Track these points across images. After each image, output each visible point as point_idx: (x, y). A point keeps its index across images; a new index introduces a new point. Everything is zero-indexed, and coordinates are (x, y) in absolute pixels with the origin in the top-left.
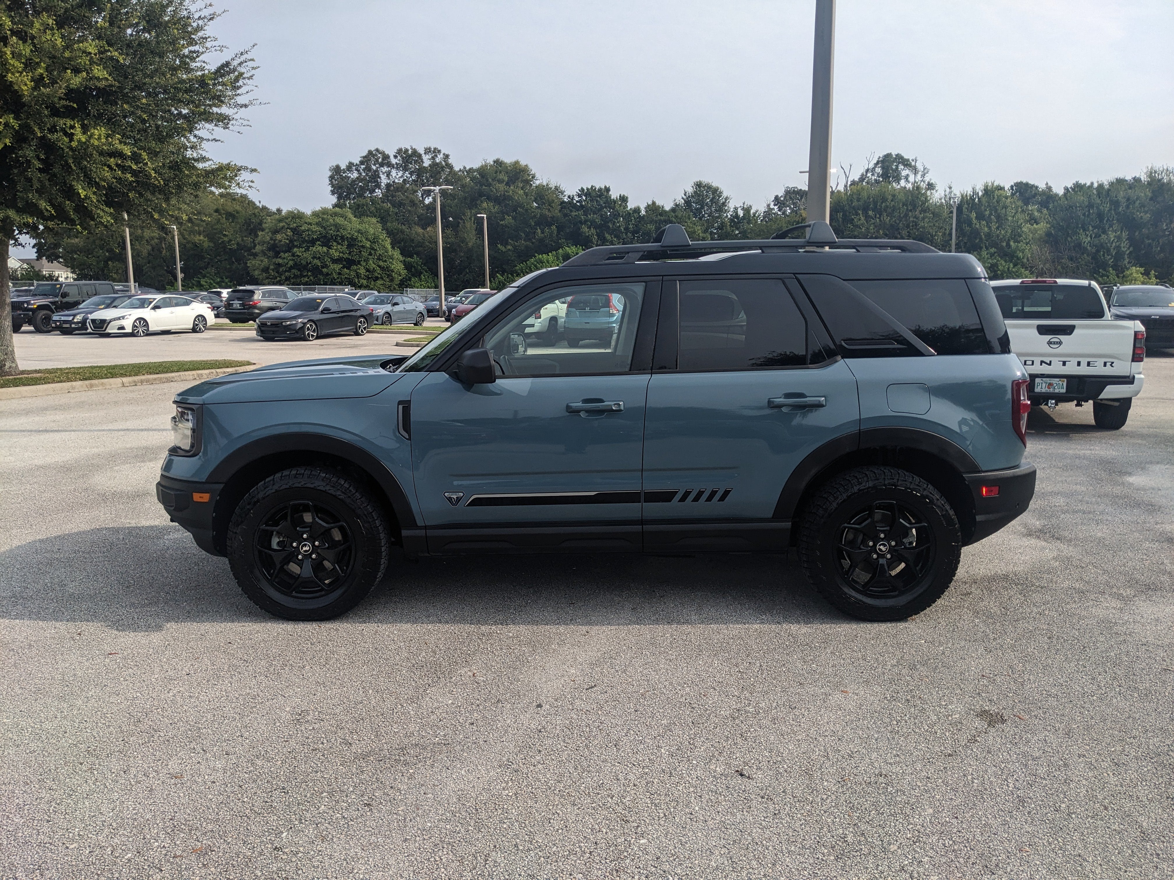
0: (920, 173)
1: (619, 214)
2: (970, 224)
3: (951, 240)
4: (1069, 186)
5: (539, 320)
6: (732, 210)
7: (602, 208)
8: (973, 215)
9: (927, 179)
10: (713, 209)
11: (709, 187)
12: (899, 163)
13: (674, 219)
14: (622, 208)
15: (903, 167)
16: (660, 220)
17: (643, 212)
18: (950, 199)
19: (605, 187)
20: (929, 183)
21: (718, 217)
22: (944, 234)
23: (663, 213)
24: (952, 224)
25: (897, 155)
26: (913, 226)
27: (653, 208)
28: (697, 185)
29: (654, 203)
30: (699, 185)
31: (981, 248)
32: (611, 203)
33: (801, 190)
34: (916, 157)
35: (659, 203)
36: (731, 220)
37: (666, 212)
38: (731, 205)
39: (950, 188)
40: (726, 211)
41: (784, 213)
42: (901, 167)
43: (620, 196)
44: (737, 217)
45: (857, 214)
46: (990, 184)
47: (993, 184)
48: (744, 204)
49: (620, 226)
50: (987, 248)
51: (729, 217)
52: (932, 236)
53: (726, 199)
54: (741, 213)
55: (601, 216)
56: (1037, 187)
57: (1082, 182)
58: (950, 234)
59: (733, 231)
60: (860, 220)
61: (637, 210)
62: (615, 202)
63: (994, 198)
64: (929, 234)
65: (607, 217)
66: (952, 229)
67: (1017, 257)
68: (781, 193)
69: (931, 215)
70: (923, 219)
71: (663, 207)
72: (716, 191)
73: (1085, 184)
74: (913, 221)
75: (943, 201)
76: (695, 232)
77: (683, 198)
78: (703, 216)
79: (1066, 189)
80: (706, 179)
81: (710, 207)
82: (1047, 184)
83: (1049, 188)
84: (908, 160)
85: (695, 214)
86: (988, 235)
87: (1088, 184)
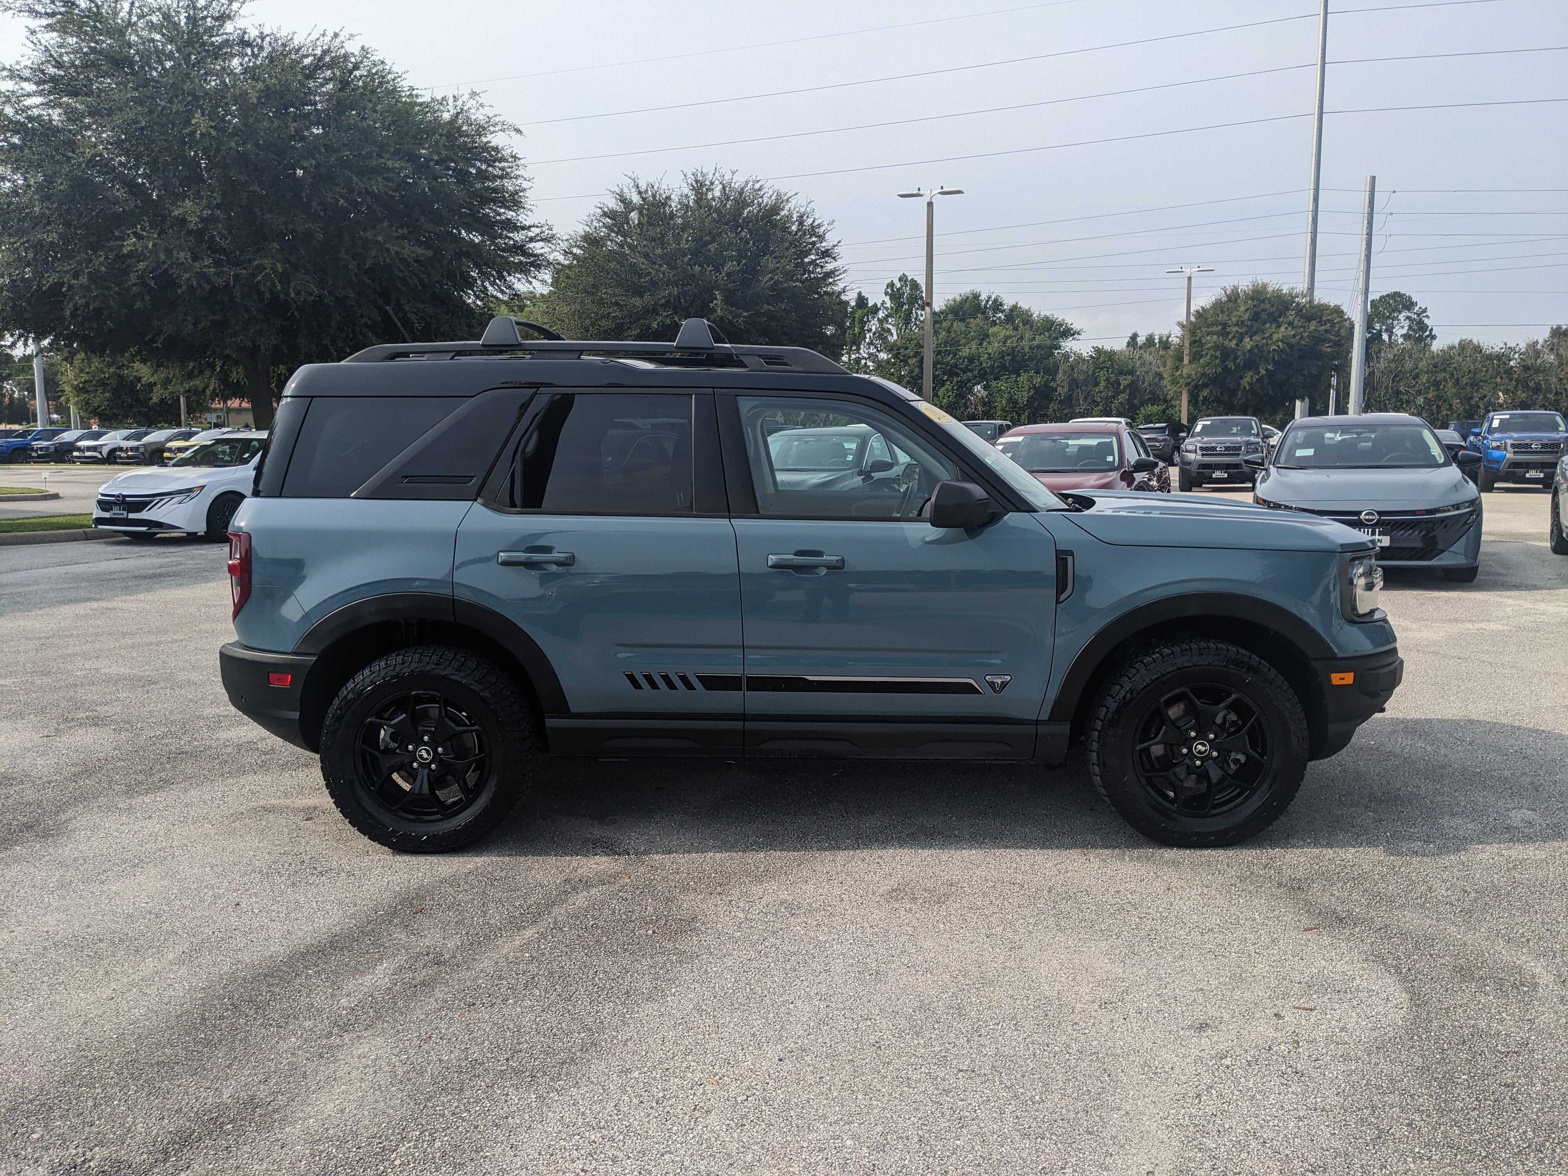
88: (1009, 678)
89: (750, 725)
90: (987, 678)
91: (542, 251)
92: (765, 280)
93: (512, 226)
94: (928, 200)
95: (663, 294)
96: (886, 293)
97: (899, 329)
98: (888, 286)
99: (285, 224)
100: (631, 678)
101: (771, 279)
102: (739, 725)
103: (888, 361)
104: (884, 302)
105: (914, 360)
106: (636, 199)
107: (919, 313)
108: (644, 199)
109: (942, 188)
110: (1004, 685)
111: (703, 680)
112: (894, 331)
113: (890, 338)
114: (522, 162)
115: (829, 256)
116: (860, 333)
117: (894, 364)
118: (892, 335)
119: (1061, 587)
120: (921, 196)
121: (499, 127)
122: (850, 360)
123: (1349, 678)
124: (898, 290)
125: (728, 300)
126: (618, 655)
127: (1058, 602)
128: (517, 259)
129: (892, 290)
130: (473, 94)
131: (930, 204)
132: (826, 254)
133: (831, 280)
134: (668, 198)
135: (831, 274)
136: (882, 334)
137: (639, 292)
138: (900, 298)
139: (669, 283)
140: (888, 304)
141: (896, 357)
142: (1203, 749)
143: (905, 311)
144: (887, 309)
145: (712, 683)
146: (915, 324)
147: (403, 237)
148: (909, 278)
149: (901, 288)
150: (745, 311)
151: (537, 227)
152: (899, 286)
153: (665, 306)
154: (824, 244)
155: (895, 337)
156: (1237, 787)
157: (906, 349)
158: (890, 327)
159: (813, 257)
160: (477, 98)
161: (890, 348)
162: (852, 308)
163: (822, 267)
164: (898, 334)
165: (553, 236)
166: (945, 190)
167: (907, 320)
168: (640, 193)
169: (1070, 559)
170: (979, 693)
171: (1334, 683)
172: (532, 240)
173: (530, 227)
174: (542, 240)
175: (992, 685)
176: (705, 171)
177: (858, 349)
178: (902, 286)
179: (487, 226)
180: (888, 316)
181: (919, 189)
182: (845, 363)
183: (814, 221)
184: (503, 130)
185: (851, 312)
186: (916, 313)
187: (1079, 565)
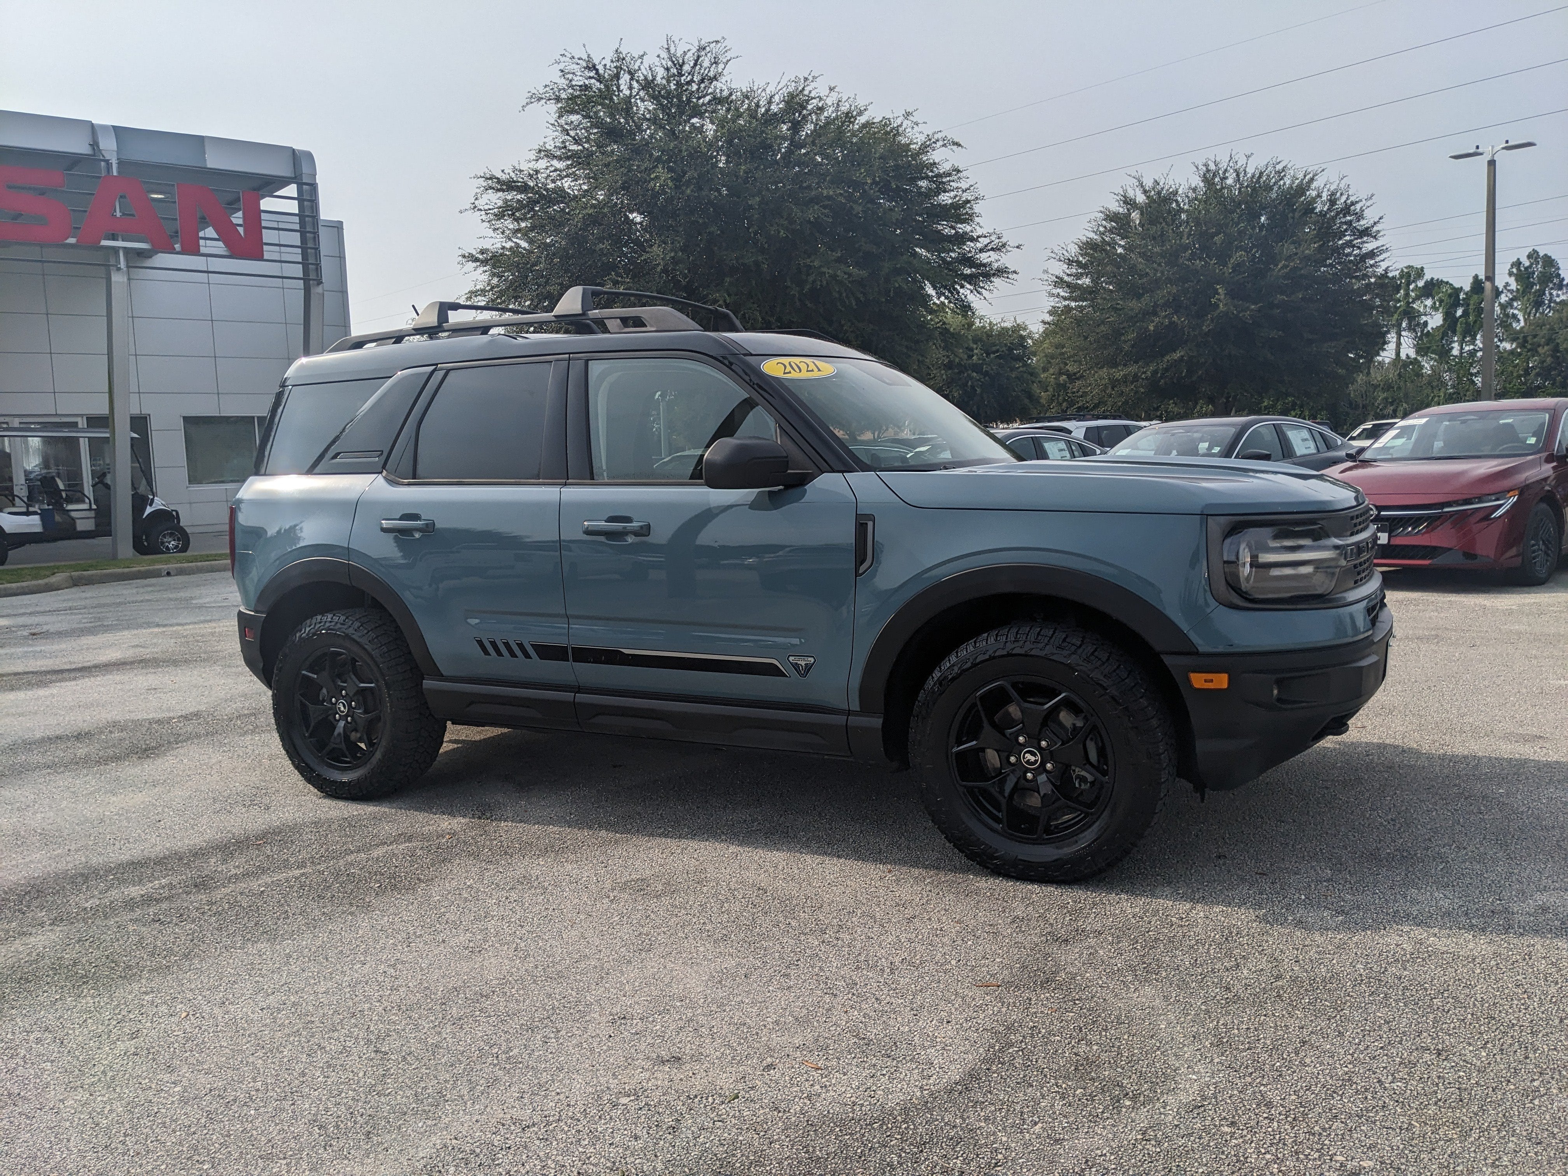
88: (812, 660)
89: (581, 697)
90: (791, 659)
91: (989, 260)
92: (1279, 269)
93: (961, 239)
94: (1489, 158)
95: (1164, 293)
96: (1511, 274)
97: (1527, 314)
98: (1512, 266)
99: (737, 259)
100: (480, 643)
101: (1285, 267)
102: (568, 696)
103: (1512, 352)
104: (1507, 284)
105: (1546, 348)
106: (1141, 198)
107: (1555, 293)
108: (1148, 197)
109: (1507, 142)
110: (808, 667)
111: (538, 648)
112: (1521, 317)
113: (1514, 325)
114: (964, 174)
115: (1369, 235)
116: (1475, 322)
117: (1520, 354)
118: (1519, 321)
119: (860, 558)
120: (1481, 154)
121: (940, 143)
122: (1461, 353)
123: (1221, 681)
124: (1526, 268)
125: (1232, 294)
126: (469, 620)
127: (857, 574)
128: (967, 271)
129: (1519, 269)
130: (908, 114)
131: (1492, 163)
132: (1366, 232)
133: (1372, 262)
134: (1175, 193)
135: (1372, 254)
136: (1506, 321)
137: (1135, 293)
138: (1528, 278)
139: (1169, 281)
140: (1514, 286)
141: (1522, 346)
142: (1033, 759)
143: (1536, 291)
144: (1511, 291)
145: (547, 652)
146: (1549, 307)
147: (838, 260)
148: (1541, 254)
149: (1530, 266)
150: (1253, 304)
151: (985, 237)
152: (1527, 264)
153: (1167, 305)
154: (1362, 222)
155: (1522, 323)
156: (1082, 812)
157: (1535, 336)
158: (1516, 312)
159: (1348, 238)
160: (911, 118)
161: (1513, 337)
162: (1466, 294)
163: (1359, 248)
164: (1525, 320)
165: (1004, 245)
166: (1510, 144)
167: (1538, 304)
168: (1145, 192)
169: (870, 524)
170: (784, 675)
171: (1196, 686)
172: (981, 251)
173: (978, 237)
174: (992, 249)
175: (796, 666)
176: (1218, 159)
177: (1474, 339)
178: (1532, 264)
179: (937, 242)
180: (1512, 300)
181: (1478, 147)
182: (1456, 356)
183: (1347, 199)
184: (944, 145)
185: (1464, 299)
186: (1551, 294)
187: (881, 531)
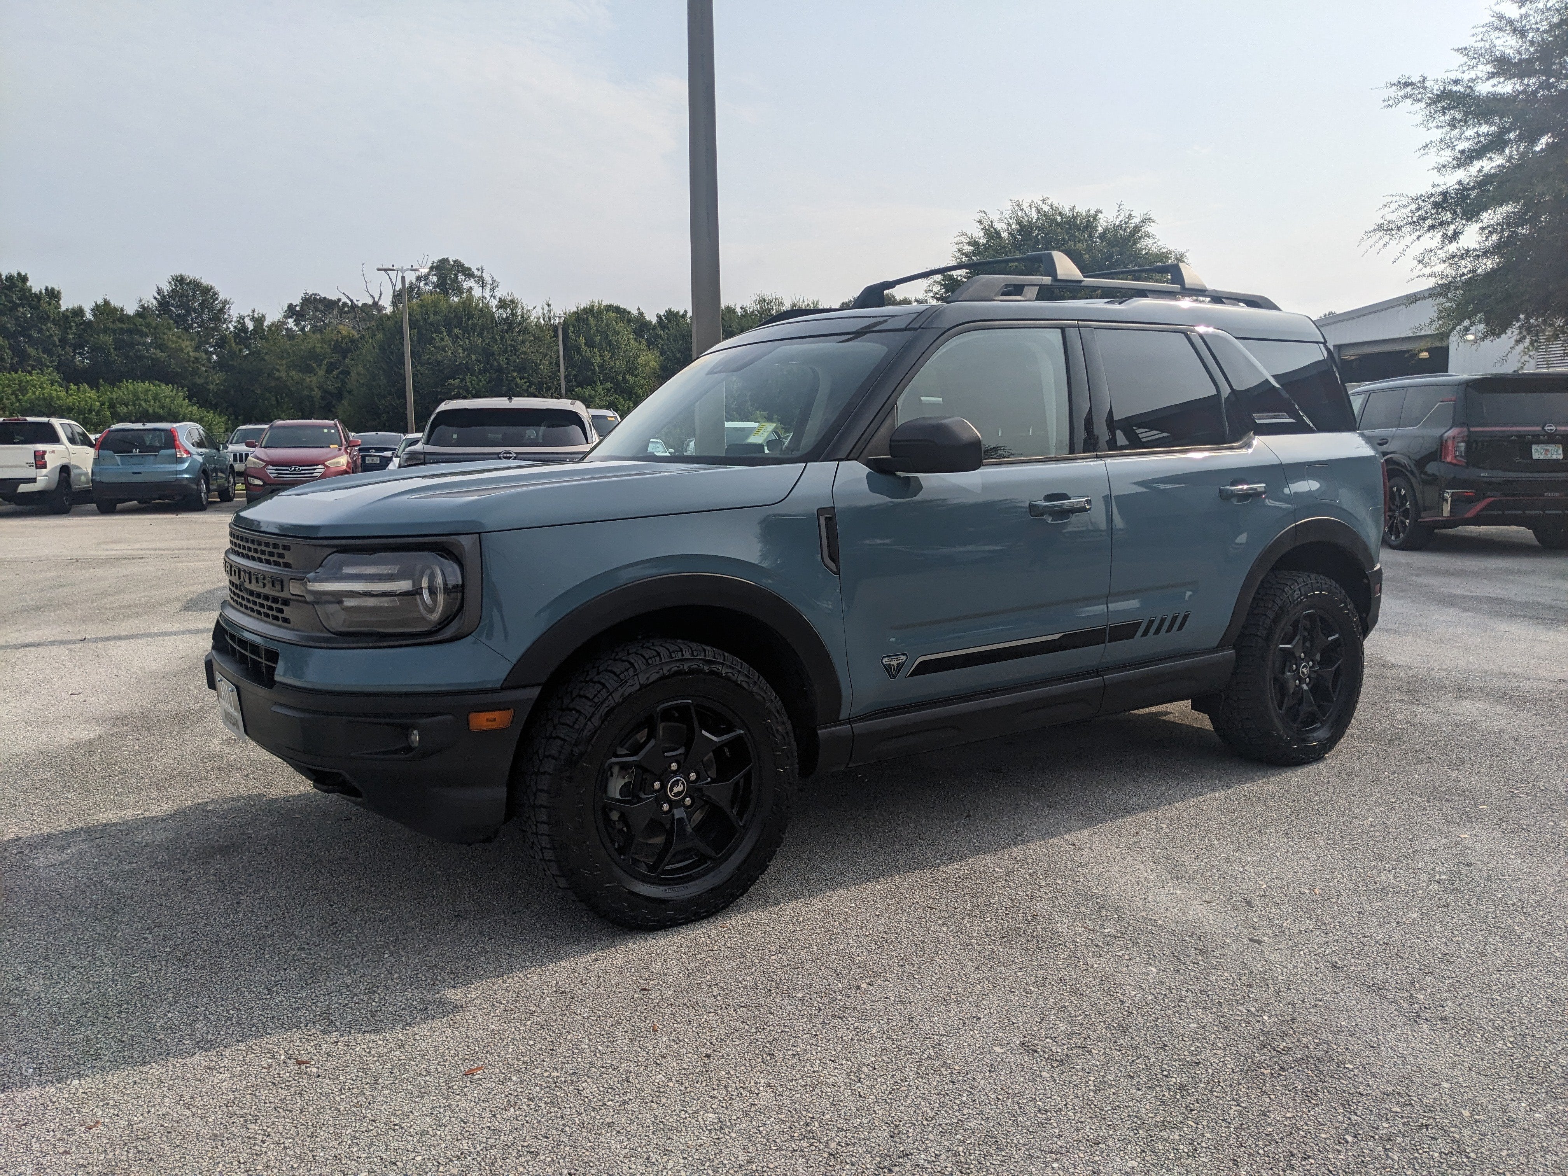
0: (489, 286)
1: (48, 317)
2: (579, 352)
3: (559, 370)
4: (662, 314)
5: (44, 471)
6: (235, 319)
7: (16, 306)
8: (582, 340)
9: (498, 293)
10: (205, 317)
11: (196, 285)
12: (459, 272)
13: (144, 329)
14: (52, 307)
15: (463, 278)
16: (122, 329)
17: (89, 316)
18: (549, 318)
19: (19, 274)
20: (500, 299)
21: (214, 329)
22: (551, 363)
23: (123, 318)
24: (558, 351)
25: (455, 262)
26: (511, 351)
27: (104, 310)
28: (177, 280)
29: (107, 303)
30: (179, 280)
31: (595, 383)
32: (32, 300)
33: (325, 298)
34: (482, 267)
35: (115, 302)
36: (236, 335)
37: (128, 317)
38: (234, 312)
39: (549, 305)
40: (225, 320)
41: (302, 330)
42: (461, 277)
43: (47, 289)
44: (244, 328)
45: (438, 331)
46: (597, 304)
47: (600, 305)
48: (254, 312)
49: (51, 335)
50: (602, 384)
51: (232, 329)
52: (536, 364)
53: (225, 303)
54: (250, 325)
55: (17, 319)
56: (629, 312)
57: (675, 309)
58: (558, 364)
59: (241, 350)
60: (442, 339)
61: (78, 312)
62: (38, 297)
63: (602, 321)
64: (533, 362)
65: (26, 321)
66: (558, 356)
67: (635, 394)
68: (297, 301)
69: (532, 338)
70: (523, 342)
71: (122, 310)
72: (207, 292)
73: (678, 312)
74: (511, 345)
75: (542, 322)
76: (182, 350)
77: (155, 298)
78: (191, 326)
79: (659, 316)
80: (191, 273)
81: (200, 314)
82: (639, 309)
83: (641, 314)
84: (469, 269)
85: (176, 322)
86: (602, 367)
87: (682, 312)
